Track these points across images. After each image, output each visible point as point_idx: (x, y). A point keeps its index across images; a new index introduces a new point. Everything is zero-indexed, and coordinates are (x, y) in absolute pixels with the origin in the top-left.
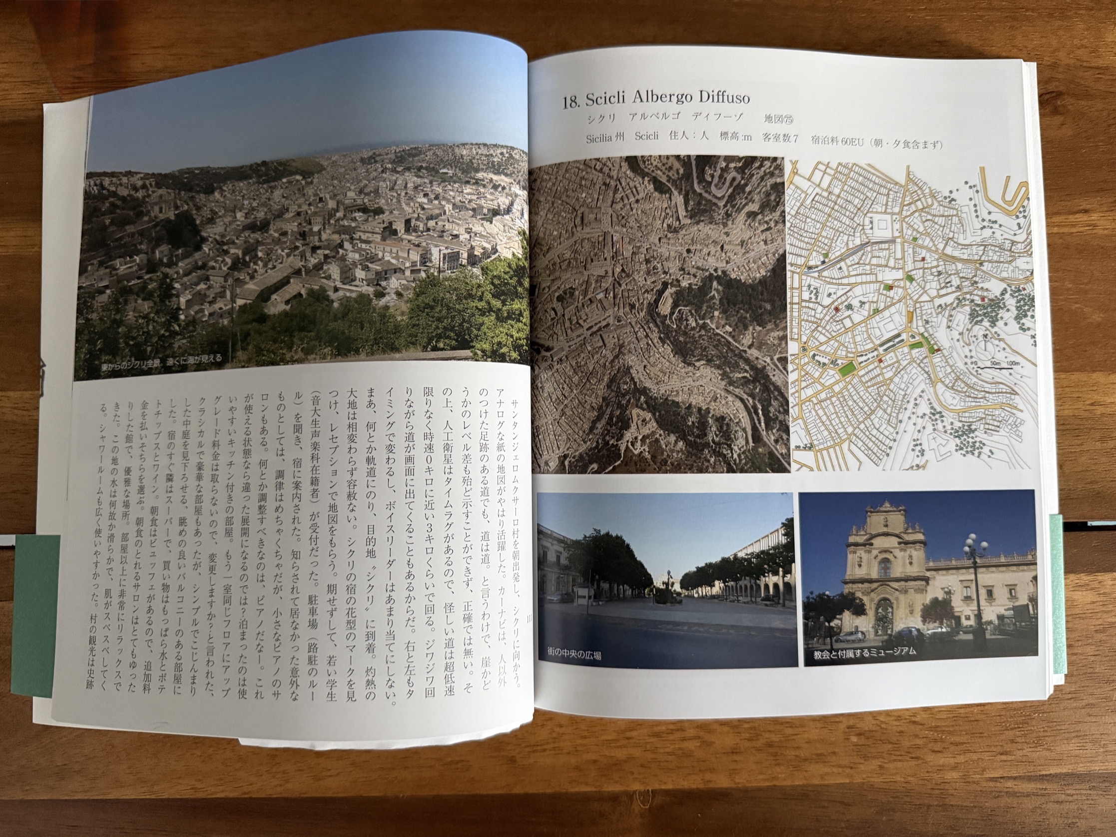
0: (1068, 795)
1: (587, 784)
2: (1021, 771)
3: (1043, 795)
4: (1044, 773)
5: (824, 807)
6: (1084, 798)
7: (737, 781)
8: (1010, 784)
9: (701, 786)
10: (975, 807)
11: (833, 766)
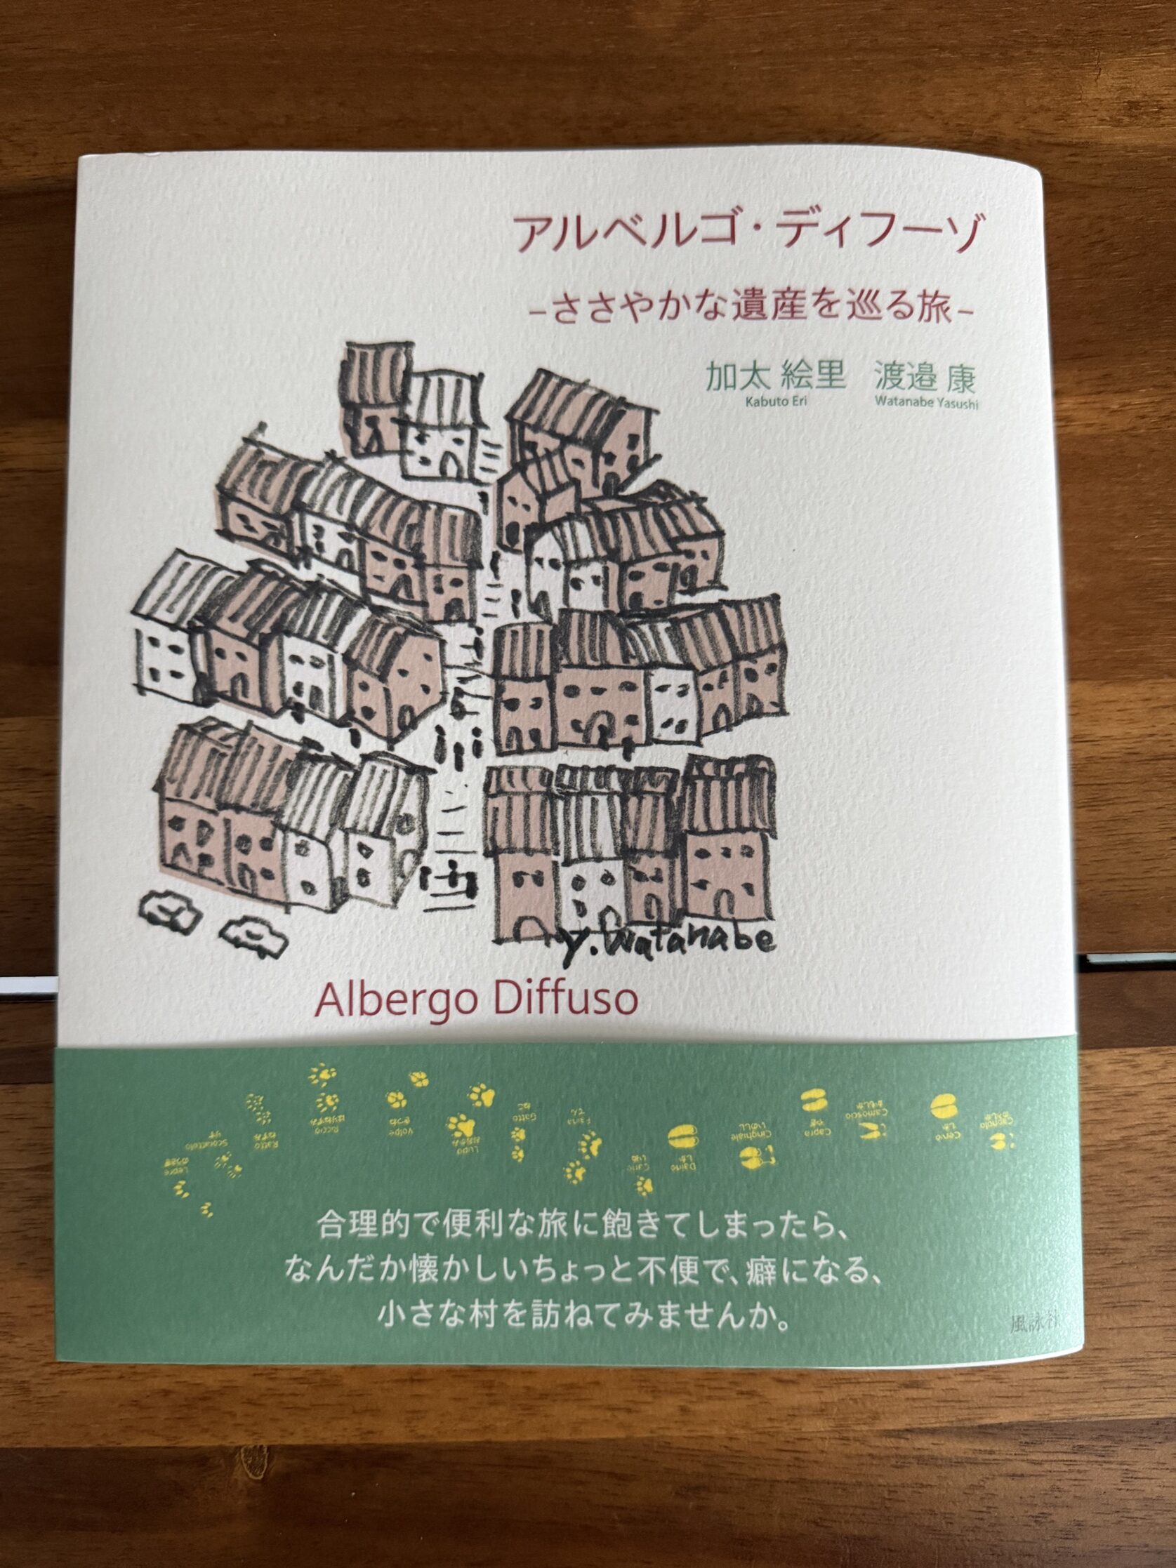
0: (1033, 1462)
1: (153, 1433)
2: (944, 1418)
3: (986, 1463)
4: (987, 1421)
5: (580, 1483)
6: (1065, 1468)
7: (421, 1432)
8: (924, 1442)
9: (356, 1441)
10: (859, 1484)
11: (597, 1407)
